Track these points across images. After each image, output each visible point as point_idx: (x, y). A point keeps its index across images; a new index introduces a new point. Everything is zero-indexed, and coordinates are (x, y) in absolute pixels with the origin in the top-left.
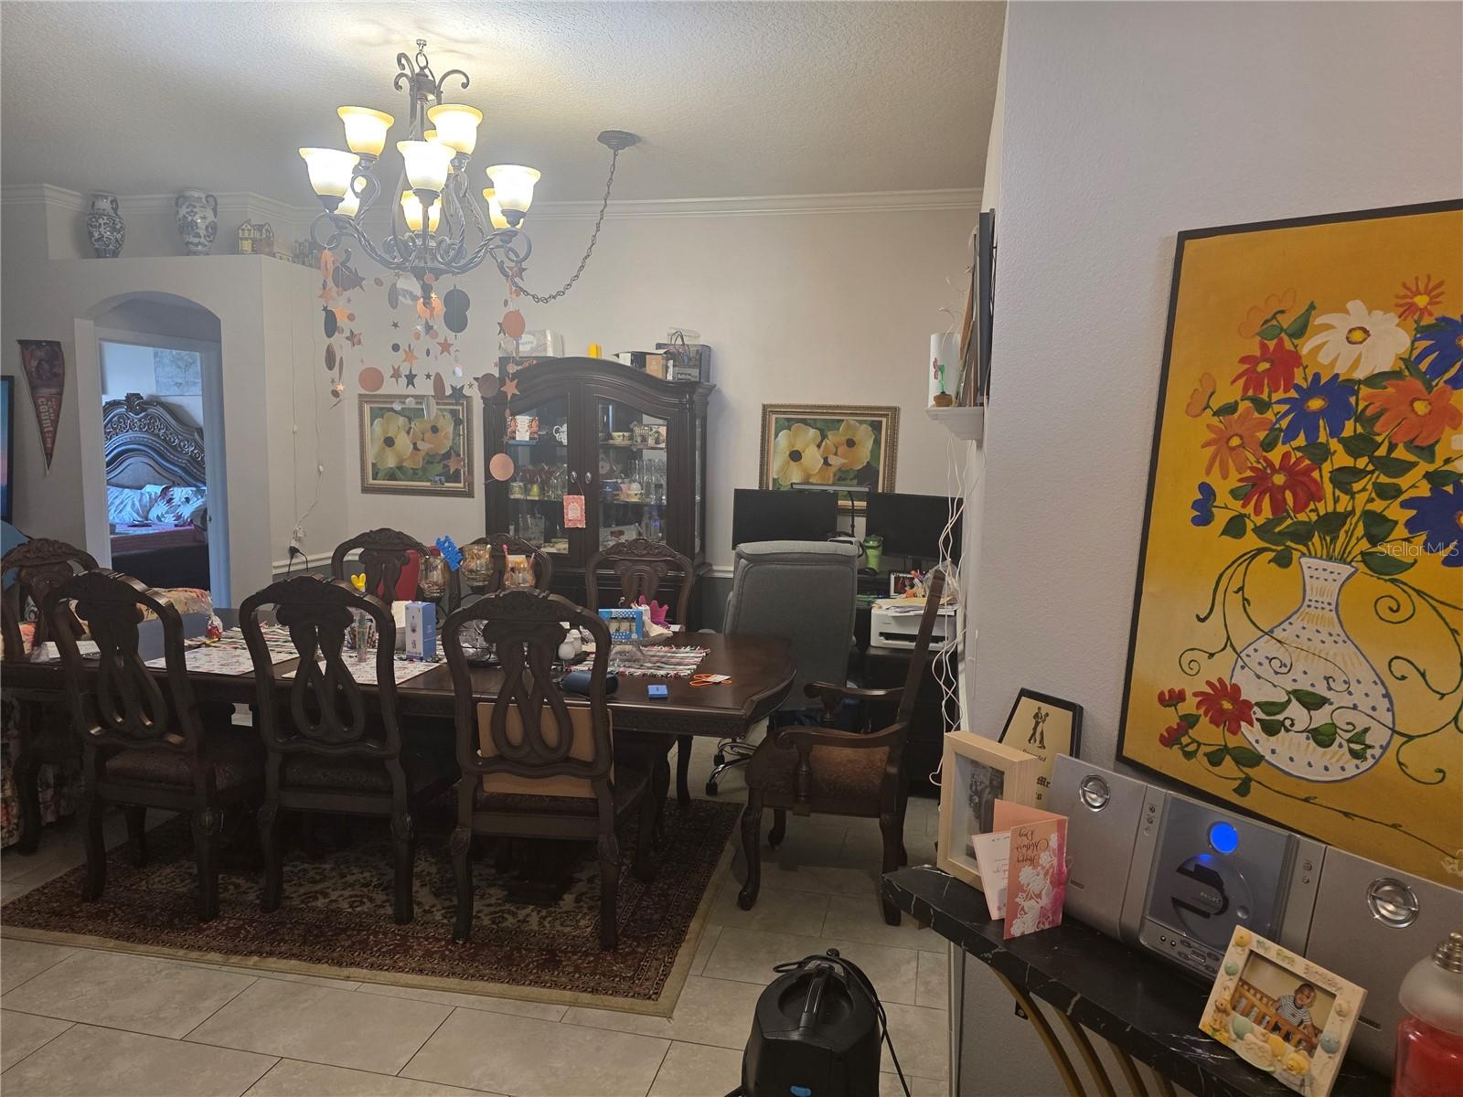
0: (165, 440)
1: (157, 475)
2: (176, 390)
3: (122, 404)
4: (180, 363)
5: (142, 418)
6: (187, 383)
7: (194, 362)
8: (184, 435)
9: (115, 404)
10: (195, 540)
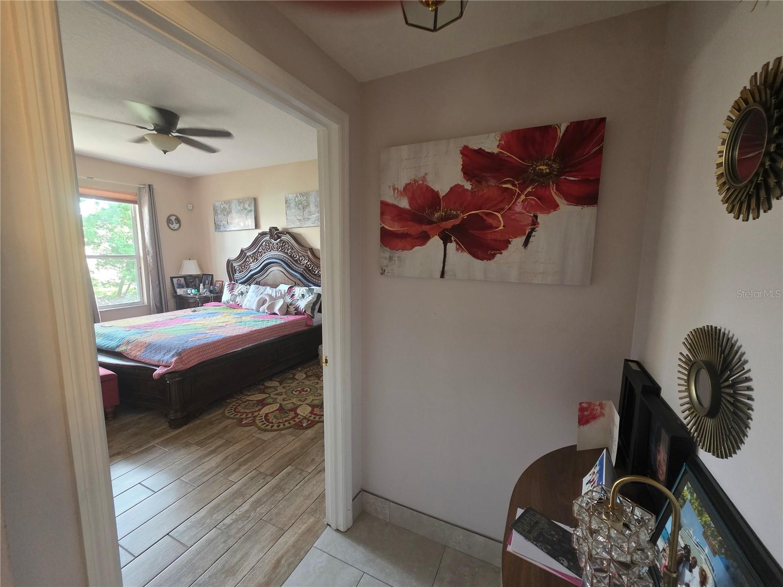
0: (291, 256)
1: (286, 278)
2: (297, 224)
3: (267, 234)
4: (300, 206)
5: (278, 242)
6: (304, 219)
7: (308, 205)
8: (302, 253)
9: (263, 234)
10: (307, 325)
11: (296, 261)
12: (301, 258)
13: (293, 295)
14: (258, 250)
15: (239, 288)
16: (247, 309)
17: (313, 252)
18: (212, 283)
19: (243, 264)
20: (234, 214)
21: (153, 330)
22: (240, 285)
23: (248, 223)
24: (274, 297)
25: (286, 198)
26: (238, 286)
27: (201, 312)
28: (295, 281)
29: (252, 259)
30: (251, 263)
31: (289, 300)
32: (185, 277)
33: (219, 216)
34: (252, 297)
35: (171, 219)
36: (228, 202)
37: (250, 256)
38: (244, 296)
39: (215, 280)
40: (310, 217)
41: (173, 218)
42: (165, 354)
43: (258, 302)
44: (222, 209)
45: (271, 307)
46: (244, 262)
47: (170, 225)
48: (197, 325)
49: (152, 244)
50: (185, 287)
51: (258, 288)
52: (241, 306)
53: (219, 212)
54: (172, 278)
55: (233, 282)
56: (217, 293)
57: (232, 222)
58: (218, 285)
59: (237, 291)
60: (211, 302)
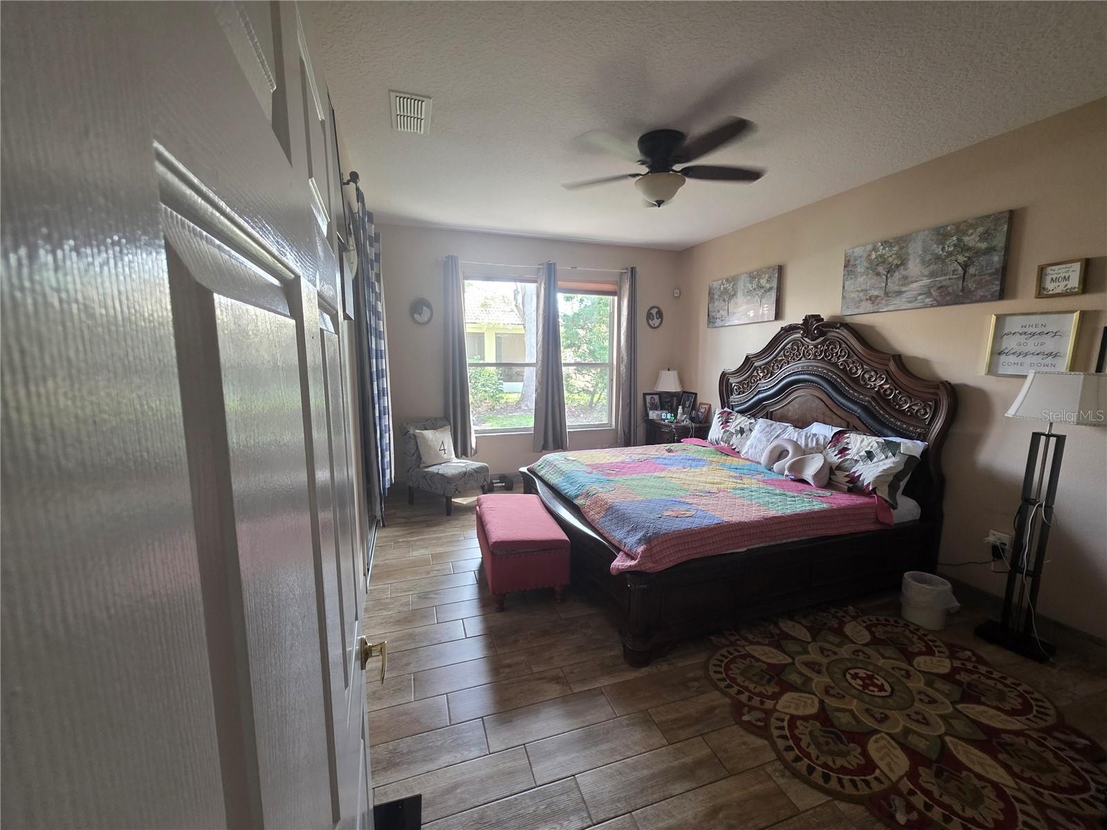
0: (844, 370)
1: (829, 413)
2: (867, 306)
3: (799, 328)
4: (880, 269)
5: (819, 344)
6: (887, 294)
7: (903, 263)
8: (873, 364)
9: (791, 329)
10: (877, 521)
11: (856, 380)
12: (867, 376)
13: (846, 449)
14: (775, 357)
15: (738, 421)
16: (748, 459)
17: (902, 364)
18: (694, 407)
19: (745, 380)
20: (740, 298)
21: (617, 479)
22: (739, 415)
23: (763, 311)
24: (803, 445)
25: (846, 257)
26: (736, 417)
27: (678, 453)
28: (850, 420)
29: (763, 372)
30: (760, 380)
31: (834, 458)
32: (660, 394)
33: (716, 304)
34: (759, 440)
35: (651, 313)
36: (732, 279)
37: (760, 367)
38: (744, 435)
39: (699, 401)
40: (904, 289)
41: (654, 311)
42: (629, 531)
43: (772, 452)
44: (722, 292)
45: (797, 467)
46: (748, 377)
47: (650, 321)
48: (674, 481)
49: (627, 348)
50: (659, 408)
51: (771, 425)
52: (738, 452)
53: (716, 297)
54: (645, 395)
55: (726, 409)
56: (700, 422)
57: (736, 311)
58: (703, 410)
59: (734, 424)
60: (691, 437)
